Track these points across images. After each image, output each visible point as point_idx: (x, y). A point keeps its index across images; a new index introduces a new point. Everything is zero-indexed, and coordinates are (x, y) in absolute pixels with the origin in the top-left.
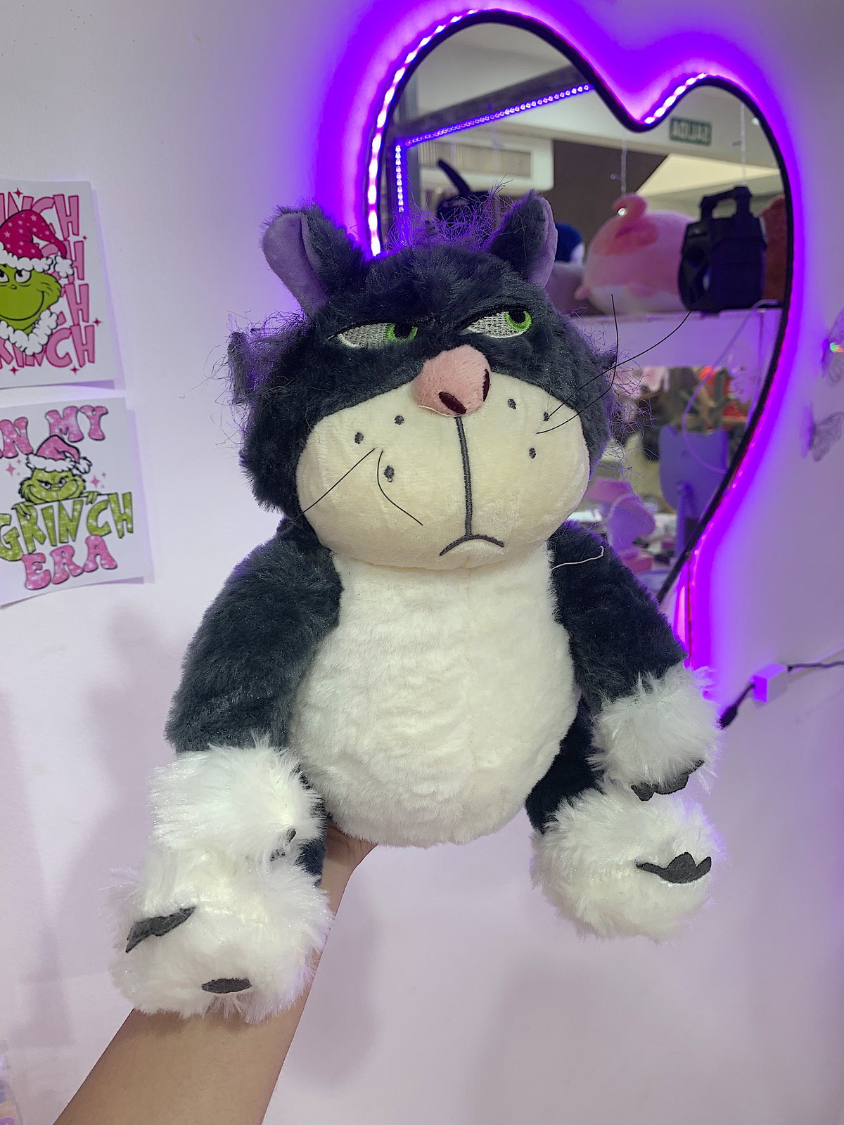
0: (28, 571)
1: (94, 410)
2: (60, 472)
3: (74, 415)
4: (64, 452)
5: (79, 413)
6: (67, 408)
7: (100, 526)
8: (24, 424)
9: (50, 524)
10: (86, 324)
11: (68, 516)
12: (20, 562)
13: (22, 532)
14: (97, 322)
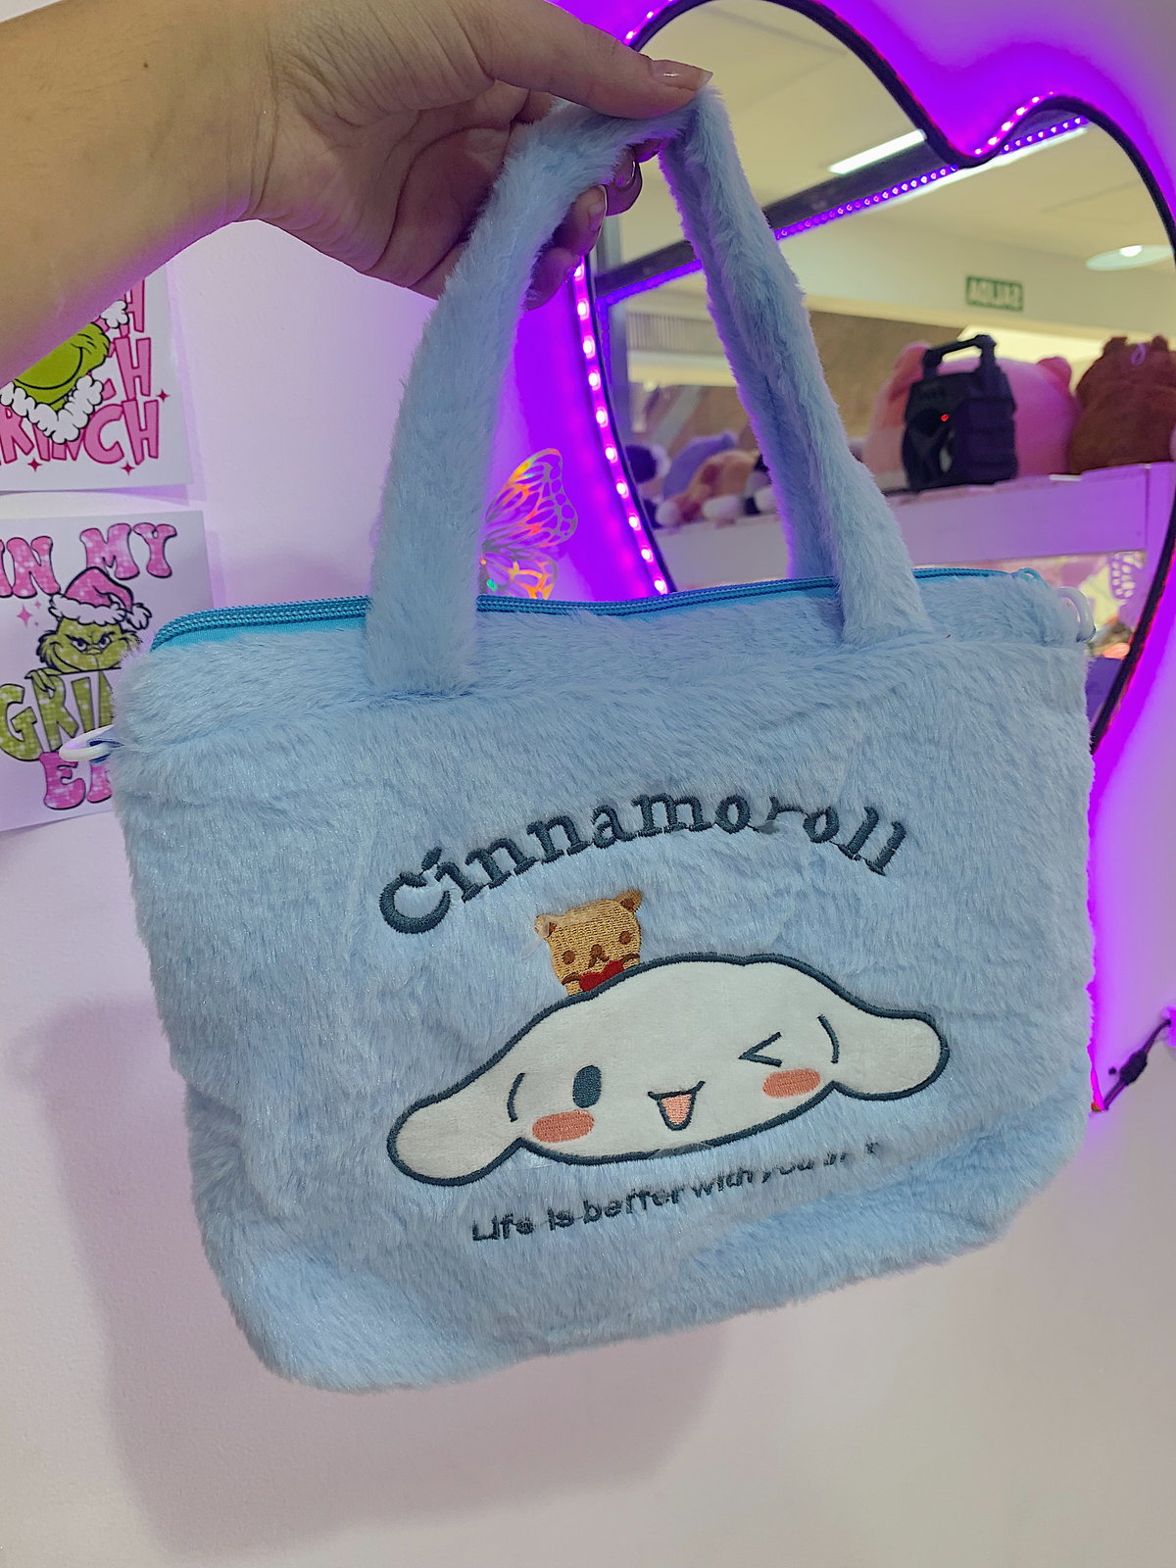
0: (50, 780)
1: (155, 529)
2: (101, 626)
3: (125, 537)
4: (108, 594)
5: (133, 533)
6: (113, 526)
8: (46, 547)
9: (85, 706)
10: (147, 399)
12: (38, 762)
13: (42, 716)
14: (163, 396)
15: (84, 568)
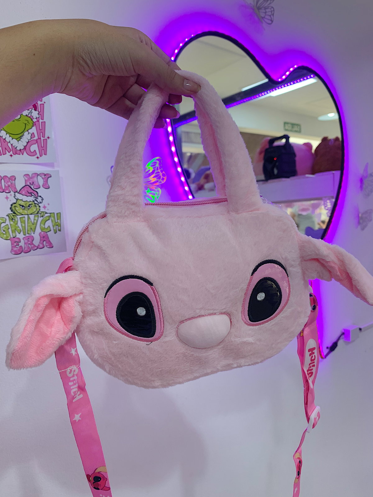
0: (13, 246)
1: (45, 175)
2: (29, 202)
3: (36, 177)
4: (31, 193)
5: (39, 176)
6: (33, 174)
7: (46, 227)
8: (14, 179)
9: (23, 225)
10: (44, 139)
11: (32, 222)
12: (9, 241)
13: (11, 227)
14: (48, 138)
15: (24, 185)
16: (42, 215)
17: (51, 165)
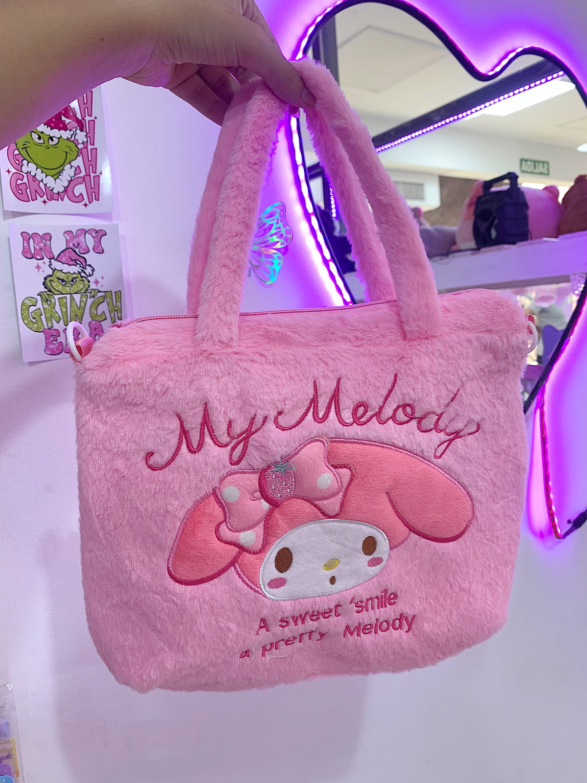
0: (48, 341)
1: (97, 232)
2: (73, 274)
3: (83, 234)
4: (75, 260)
5: (87, 234)
6: (78, 230)
7: (99, 314)
8: (48, 238)
9: (64, 310)
10: (95, 175)
11: (77, 305)
12: (42, 333)
13: (44, 312)
14: (101, 173)
15: (64, 247)
16: (92, 295)
17: (107, 216)
